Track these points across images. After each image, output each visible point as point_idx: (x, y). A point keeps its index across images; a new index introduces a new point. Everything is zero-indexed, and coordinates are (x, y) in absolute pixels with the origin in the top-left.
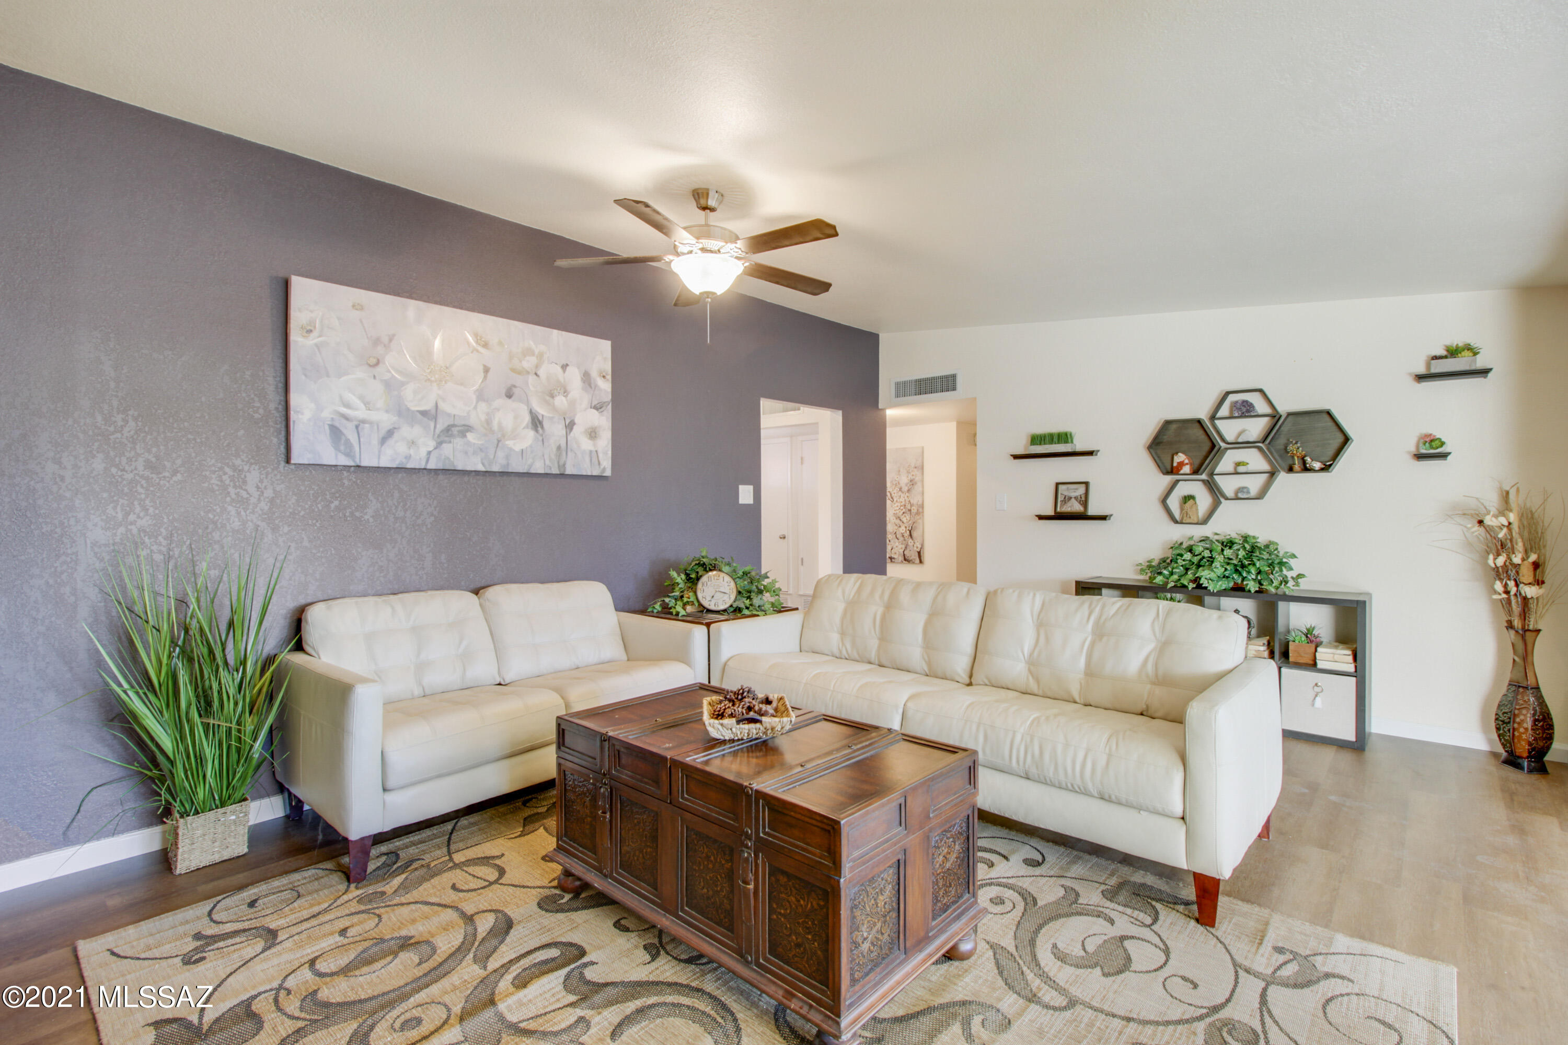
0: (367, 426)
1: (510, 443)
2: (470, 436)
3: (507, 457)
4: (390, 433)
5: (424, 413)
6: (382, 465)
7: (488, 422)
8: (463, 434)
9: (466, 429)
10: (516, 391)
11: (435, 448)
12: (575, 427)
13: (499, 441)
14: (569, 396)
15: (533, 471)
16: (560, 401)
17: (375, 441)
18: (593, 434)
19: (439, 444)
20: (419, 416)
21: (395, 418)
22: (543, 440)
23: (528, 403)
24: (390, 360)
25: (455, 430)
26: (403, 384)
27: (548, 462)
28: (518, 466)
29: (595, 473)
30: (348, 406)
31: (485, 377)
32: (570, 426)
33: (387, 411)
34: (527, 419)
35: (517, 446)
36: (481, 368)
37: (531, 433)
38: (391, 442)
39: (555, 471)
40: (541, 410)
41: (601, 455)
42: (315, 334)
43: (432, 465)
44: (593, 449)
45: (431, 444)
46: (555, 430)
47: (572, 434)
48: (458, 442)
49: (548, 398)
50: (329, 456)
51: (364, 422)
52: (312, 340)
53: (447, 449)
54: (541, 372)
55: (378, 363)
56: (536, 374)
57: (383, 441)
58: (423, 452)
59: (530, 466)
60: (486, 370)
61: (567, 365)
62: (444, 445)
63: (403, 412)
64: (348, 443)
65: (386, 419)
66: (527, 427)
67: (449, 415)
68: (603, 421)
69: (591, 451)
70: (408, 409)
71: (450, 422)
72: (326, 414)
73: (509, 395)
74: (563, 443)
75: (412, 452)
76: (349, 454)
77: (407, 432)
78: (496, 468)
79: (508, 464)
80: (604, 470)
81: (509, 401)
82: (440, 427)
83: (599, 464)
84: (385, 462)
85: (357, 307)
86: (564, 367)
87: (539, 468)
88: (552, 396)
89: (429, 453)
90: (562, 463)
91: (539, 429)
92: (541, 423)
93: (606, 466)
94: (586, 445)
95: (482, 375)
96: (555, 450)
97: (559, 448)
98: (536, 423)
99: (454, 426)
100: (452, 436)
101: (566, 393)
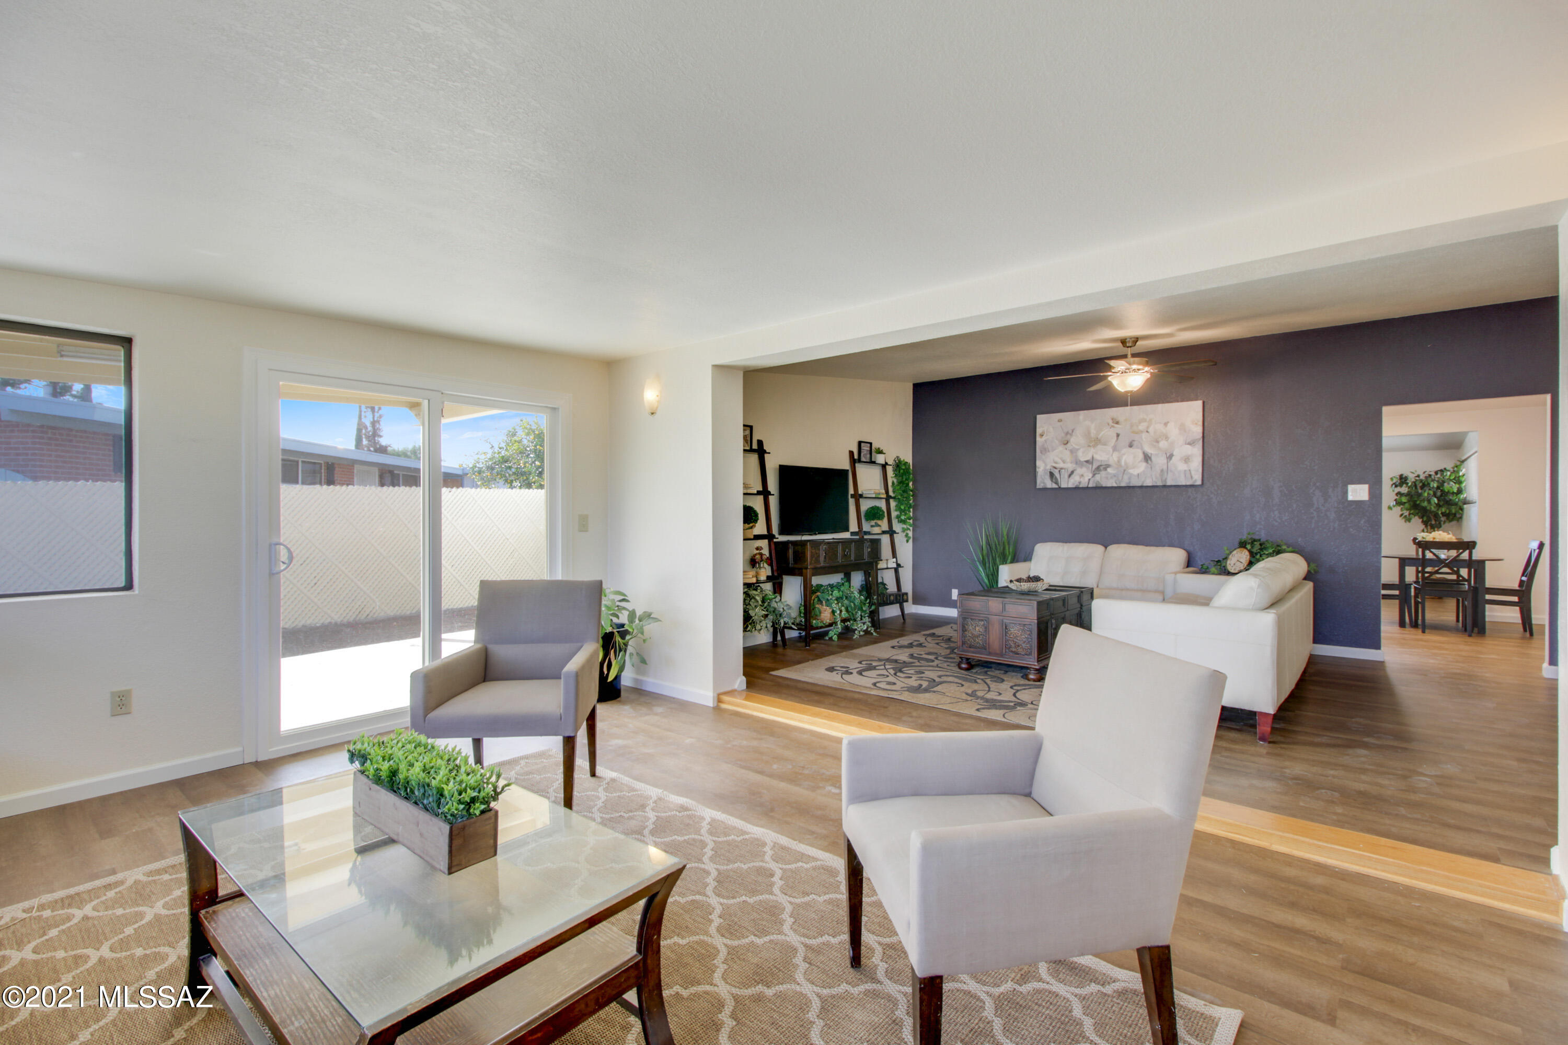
0: (1063, 470)
1: (1131, 471)
2: (1109, 470)
3: (1129, 478)
4: (1072, 472)
5: (1087, 462)
6: (1069, 487)
7: (1119, 461)
8: (1105, 469)
9: (1108, 466)
10: (1135, 443)
11: (1093, 477)
12: (1173, 458)
13: (1124, 471)
14: (1169, 440)
15: (1145, 485)
16: (1163, 444)
17: (1066, 476)
18: (1187, 460)
19: (1094, 475)
20: (1085, 463)
21: (1074, 466)
22: (1151, 468)
23: (1142, 448)
24: (1073, 440)
25: (1102, 468)
26: (1078, 450)
27: (1154, 479)
28: (1135, 482)
29: (1188, 484)
30: (1056, 463)
31: (1117, 439)
32: (1170, 457)
33: (1071, 463)
34: (1141, 456)
35: (1135, 472)
36: (1115, 435)
37: (1144, 464)
38: (1073, 476)
39: (1160, 483)
40: (1149, 451)
41: (1193, 473)
42: (1045, 435)
43: (1090, 485)
44: (1186, 469)
45: (1090, 475)
46: (1159, 461)
47: (1171, 461)
48: (1103, 473)
49: (1155, 444)
50: (1049, 484)
51: (1062, 469)
52: (1044, 438)
53: (1098, 477)
54: (1151, 430)
55: (1067, 443)
56: (1147, 432)
57: (1070, 476)
58: (1086, 479)
59: (1143, 482)
60: (1118, 435)
61: (1168, 422)
62: (1097, 475)
63: (1078, 463)
64: (1056, 479)
65: (1070, 466)
66: (1141, 461)
67: (1098, 461)
68: (1196, 452)
69: (1185, 471)
70: (1080, 461)
71: (1098, 464)
72: (1048, 467)
73: (1131, 446)
74: (1165, 467)
75: (1082, 480)
76: (1056, 483)
77: (1080, 471)
78: (1123, 484)
79: (1130, 482)
80: (1196, 481)
81: (1131, 450)
82: (1094, 467)
83: (1192, 477)
84: (1070, 486)
85: (1060, 421)
86: (1166, 424)
87: (1149, 483)
88: (1158, 442)
89: (1089, 479)
90: (1164, 479)
91: (1149, 462)
92: (1150, 458)
93: (1197, 479)
94: (1182, 467)
95: (1116, 438)
96: (1159, 472)
97: (1162, 471)
98: (1147, 458)
99: (1101, 466)
100: (1100, 470)
101: (1167, 438)
